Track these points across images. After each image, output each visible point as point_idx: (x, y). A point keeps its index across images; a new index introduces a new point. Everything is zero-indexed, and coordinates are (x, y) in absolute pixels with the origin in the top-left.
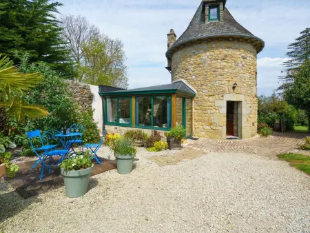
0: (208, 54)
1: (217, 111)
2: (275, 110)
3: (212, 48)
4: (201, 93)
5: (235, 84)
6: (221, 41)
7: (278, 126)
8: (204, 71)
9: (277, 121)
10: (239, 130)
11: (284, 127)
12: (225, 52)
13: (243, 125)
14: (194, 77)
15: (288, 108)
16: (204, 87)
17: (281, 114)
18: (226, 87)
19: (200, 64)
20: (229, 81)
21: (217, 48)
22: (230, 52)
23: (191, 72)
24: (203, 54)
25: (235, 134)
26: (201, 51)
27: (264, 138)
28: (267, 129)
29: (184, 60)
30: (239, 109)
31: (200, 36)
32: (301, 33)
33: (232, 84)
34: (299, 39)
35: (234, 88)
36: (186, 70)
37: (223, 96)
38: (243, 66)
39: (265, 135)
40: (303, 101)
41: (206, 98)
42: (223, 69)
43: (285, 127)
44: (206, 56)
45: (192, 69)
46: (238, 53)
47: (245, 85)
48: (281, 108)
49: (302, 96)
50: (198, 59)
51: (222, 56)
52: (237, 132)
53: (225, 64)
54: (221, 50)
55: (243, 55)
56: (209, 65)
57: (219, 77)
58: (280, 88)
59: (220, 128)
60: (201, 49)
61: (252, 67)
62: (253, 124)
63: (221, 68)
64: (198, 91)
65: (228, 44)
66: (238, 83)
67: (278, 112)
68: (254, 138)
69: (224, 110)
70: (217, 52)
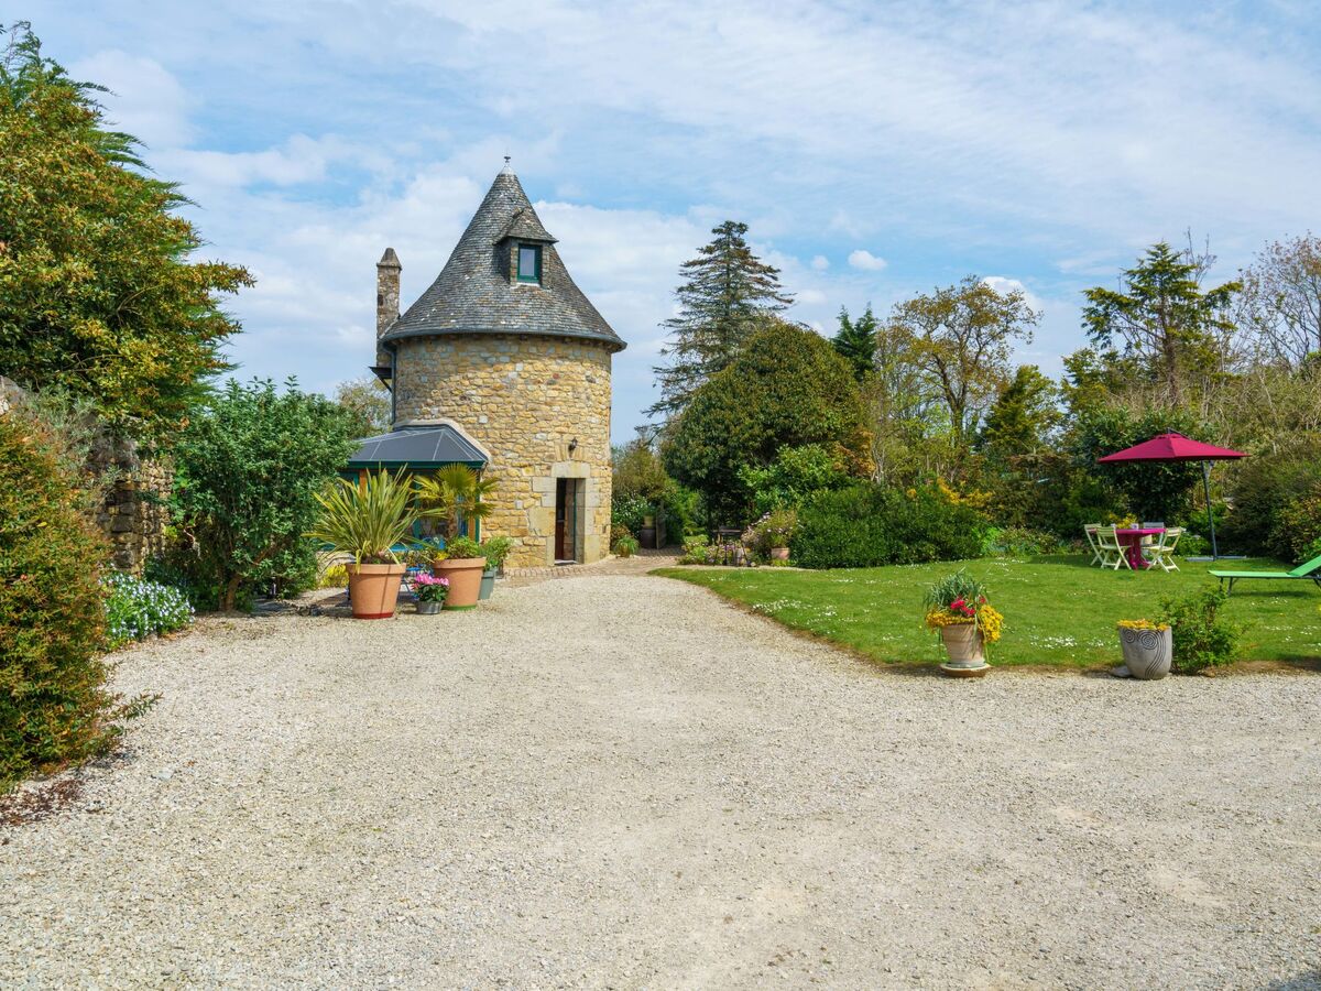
0: (519, 366)
1: (538, 503)
2: (644, 491)
3: (530, 355)
4: (500, 457)
5: (575, 440)
6: (548, 341)
7: (649, 533)
8: (509, 407)
9: (648, 523)
10: (578, 544)
11: (661, 536)
12: (554, 366)
13: (587, 533)
14: (483, 419)
15: (671, 486)
16: (510, 446)
17: (656, 502)
18: (557, 448)
19: (501, 388)
20: (561, 433)
21: (538, 358)
22: (565, 366)
23: (477, 407)
24: (509, 367)
25: (569, 555)
26: (502, 359)
27: (623, 560)
28: (628, 541)
29: (457, 372)
30: (578, 496)
31: (503, 324)
32: (714, 231)
33: (567, 438)
34: (709, 250)
35: (571, 448)
36: (463, 398)
37: (549, 468)
38: (588, 398)
39: (625, 554)
40: (690, 476)
41: (513, 471)
42: (549, 404)
43: (664, 536)
44: (515, 371)
45: (479, 399)
46: (580, 369)
47: (591, 441)
48: (657, 487)
49: (688, 467)
50: (495, 375)
51: (548, 376)
52: (573, 551)
53: (555, 393)
54: (547, 362)
55: (588, 373)
56: (522, 394)
57: (543, 423)
58: (657, 408)
59: (542, 541)
60: (504, 353)
61: (604, 399)
62: (605, 528)
63: (546, 404)
64: (494, 454)
65: (561, 349)
66: (580, 439)
67: (652, 495)
68: (605, 560)
69: (551, 501)
70: (539, 365)
